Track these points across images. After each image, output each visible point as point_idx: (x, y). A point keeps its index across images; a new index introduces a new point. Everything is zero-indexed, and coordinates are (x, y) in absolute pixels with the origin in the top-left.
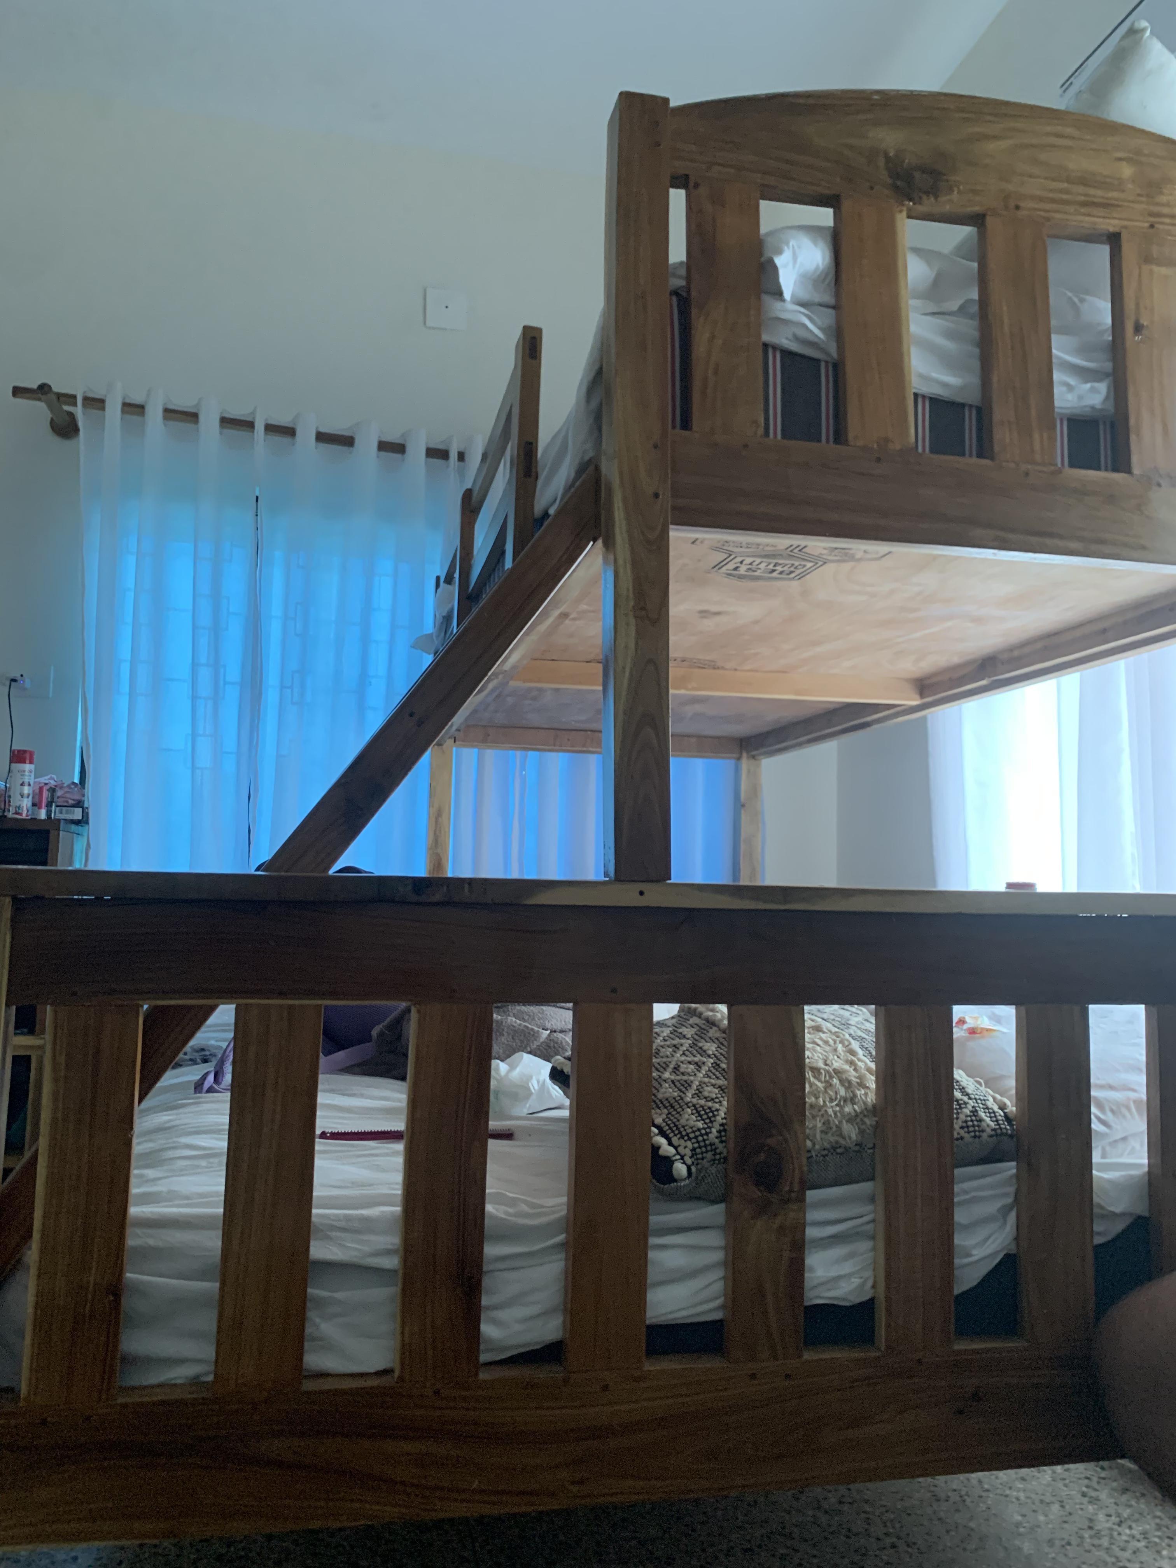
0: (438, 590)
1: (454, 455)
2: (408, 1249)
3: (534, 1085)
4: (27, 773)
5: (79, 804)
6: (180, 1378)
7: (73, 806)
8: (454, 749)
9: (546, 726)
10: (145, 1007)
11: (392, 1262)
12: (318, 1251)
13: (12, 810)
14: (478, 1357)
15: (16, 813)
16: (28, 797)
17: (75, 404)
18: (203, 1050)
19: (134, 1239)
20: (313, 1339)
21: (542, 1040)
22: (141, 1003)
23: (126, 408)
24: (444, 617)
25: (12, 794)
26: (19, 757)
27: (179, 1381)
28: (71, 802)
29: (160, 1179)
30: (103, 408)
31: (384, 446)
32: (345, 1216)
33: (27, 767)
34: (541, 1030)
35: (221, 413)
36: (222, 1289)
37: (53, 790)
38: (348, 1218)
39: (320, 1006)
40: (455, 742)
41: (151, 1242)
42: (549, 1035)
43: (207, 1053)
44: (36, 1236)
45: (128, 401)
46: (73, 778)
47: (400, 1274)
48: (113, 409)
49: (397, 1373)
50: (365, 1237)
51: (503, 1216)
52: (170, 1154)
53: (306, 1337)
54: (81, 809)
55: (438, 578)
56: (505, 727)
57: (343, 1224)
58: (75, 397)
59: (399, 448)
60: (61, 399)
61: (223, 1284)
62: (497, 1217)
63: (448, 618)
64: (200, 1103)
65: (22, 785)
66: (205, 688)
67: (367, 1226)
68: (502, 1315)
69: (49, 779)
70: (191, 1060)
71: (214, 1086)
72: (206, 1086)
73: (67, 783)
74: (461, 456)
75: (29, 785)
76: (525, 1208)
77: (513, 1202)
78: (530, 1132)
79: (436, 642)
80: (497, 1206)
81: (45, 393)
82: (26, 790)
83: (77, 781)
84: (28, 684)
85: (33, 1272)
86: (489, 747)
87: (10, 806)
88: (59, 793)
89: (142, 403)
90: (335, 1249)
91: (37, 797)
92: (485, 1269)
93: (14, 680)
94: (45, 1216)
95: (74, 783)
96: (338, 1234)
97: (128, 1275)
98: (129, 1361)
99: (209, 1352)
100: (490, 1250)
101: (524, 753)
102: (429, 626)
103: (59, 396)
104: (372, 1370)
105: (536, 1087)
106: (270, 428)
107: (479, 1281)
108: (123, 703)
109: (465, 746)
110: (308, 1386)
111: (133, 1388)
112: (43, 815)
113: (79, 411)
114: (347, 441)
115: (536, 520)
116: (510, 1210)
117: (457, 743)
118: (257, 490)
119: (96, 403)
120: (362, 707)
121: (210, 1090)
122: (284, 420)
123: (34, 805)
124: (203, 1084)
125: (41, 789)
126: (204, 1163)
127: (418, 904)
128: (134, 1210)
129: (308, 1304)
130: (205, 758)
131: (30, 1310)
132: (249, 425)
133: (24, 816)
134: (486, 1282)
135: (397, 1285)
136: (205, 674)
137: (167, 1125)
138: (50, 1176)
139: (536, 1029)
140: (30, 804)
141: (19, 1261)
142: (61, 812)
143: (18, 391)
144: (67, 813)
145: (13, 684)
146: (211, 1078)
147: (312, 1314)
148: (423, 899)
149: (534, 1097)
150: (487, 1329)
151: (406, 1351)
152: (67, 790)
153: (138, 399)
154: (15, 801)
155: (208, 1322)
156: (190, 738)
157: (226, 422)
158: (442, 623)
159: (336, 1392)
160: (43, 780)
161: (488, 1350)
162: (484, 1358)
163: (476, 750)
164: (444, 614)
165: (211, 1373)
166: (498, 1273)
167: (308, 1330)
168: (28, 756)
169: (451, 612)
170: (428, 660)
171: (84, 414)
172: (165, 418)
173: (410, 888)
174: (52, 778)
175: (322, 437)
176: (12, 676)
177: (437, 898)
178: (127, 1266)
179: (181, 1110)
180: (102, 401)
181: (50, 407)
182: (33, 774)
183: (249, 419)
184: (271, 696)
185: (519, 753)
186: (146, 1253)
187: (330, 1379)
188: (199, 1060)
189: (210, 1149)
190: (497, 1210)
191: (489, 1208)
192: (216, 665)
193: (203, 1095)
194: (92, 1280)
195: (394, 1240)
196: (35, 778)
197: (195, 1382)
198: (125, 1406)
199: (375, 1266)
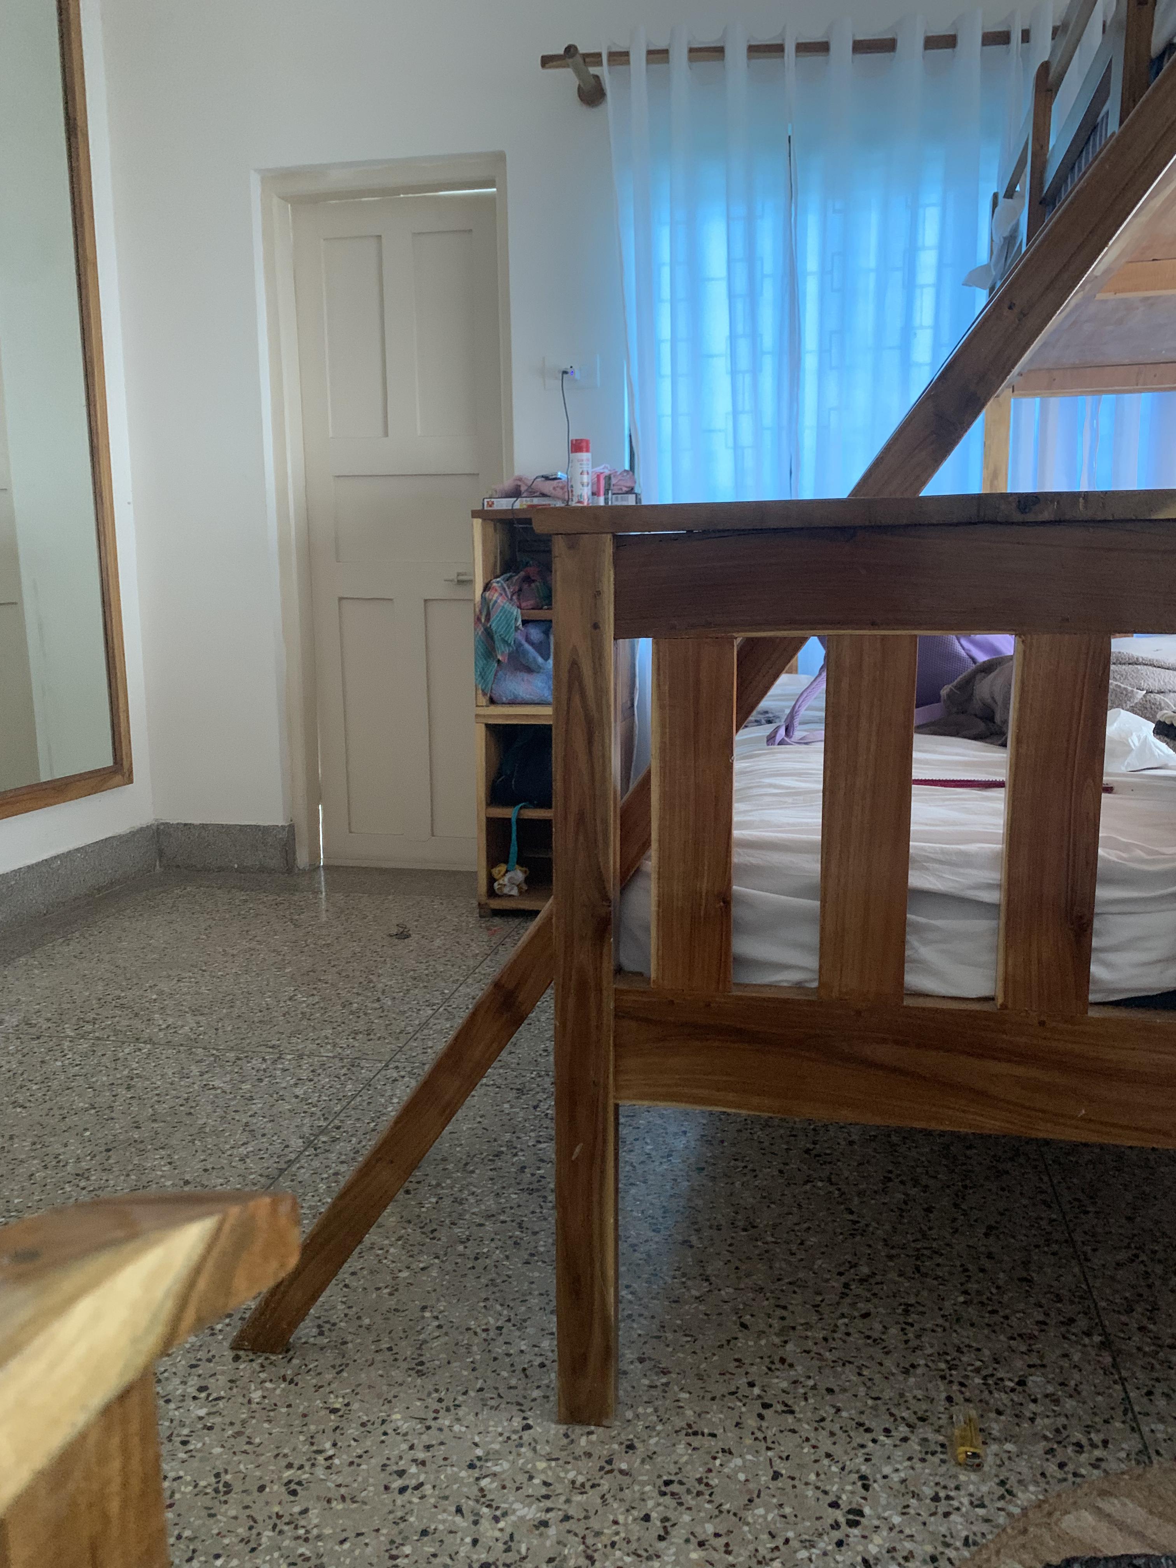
0: (997, 210)
1: (1016, 36)
2: (1012, 884)
3: (1134, 742)
4: (585, 462)
5: (631, 491)
6: (786, 981)
7: (627, 493)
8: (1012, 400)
9: (1126, 361)
10: (739, 640)
11: (994, 897)
12: (916, 880)
13: (575, 499)
14: (1087, 996)
15: (579, 502)
16: (588, 485)
17: (600, 64)
18: (766, 712)
19: (738, 857)
20: (914, 961)
21: (1136, 701)
22: (735, 635)
23: (651, 56)
24: (1005, 238)
25: (573, 483)
26: (577, 446)
27: (785, 984)
28: (625, 489)
29: (751, 811)
30: (628, 62)
31: (932, 43)
32: (942, 849)
33: (584, 456)
34: (1135, 690)
35: (748, 41)
36: (823, 907)
37: (609, 478)
38: (943, 852)
39: (916, 636)
40: (1013, 391)
41: (753, 861)
42: (1144, 696)
43: (770, 715)
44: (654, 845)
45: (652, 48)
46: (624, 466)
47: (1003, 908)
48: (638, 59)
49: (1000, 1001)
50: (961, 870)
51: (1116, 860)
52: (755, 791)
53: (906, 959)
54: (634, 496)
55: (995, 196)
56: (1074, 367)
57: (940, 857)
58: (599, 55)
59: (949, 42)
60: (587, 60)
61: (824, 901)
62: (1109, 861)
63: (1011, 240)
64: (773, 753)
65: (581, 474)
66: (744, 363)
67: (966, 860)
68: (1111, 957)
69: (604, 469)
70: (756, 721)
71: (786, 739)
72: (778, 738)
73: (620, 471)
74: (1026, 36)
75: (588, 473)
76: (1139, 853)
77: (1127, 847)
78: (1132, 788)
79: (994, 273)
80: (1108, 850)
81: (572, 56)
82: (585, 478)
83: (627, 467)
84: (577, 375)
85: (654, 876)
86: (1053, 395)
87: (572, 495)
88: (613, 481)
89: (665, 48)
90: (931, 879)
91: (595, 486)
92: (1097, 910)
93: (565, 372)
94: (661, 829)
95: (625, 471)
96: (937, 866)
97: (734, 887)
98: (743, 962)
99: (812, 961)
100: (1102, 893)
101: (1096, 397)
102: (983, 256)
103: (585, 56)
104: (974, 996)
105: (1137, 744)
106: (803, 48)
107: (1090, 923)
108: (666, 385)
109: (1024, 395)
110: (908, 1002)
111: (747, 985)
112: (601, 502)
113: (604, 71)
114: (887, 46)
115: (1152, 61)
116: (1124, 855)
117: (1016, 392)
118: (790, 129)
119: (620, 57)
120: (906, 363)
121: (781, 743)
122: (815, 35)
123: (593, 494)
124: (775, 737)
125: (598, 477)
126: (789, 800)
127: (1024, 523)
128: (736, 833)
129: (907, 929)
130: (747, 437)
131: (654, 908)
132: (778, 49)
133: (585, 504)
134: (1097, 924)
135: (999, 918)
136: (743, 346)
137: (748, 770)
138: (663, 795)
139: (1130, 688)
140: (590, 493)
141: (638, 870)
142: (617, 500)
143: (547, 61)
144: (622, 500)
145: (565, 376)
146: (782, 731)
147: (912, 940)
148: (1030, 517)
149: (1133, 754)
150: (1096, 970)
151: (1008, 981)
152: (620, 477)
153: (660, 45)
154: (577, 492)
155: (811, 935)
156: (730, 417)
157: (755, 50)
158: (1002, 247)
159: (936, 1011)
160: (599, 469)
161: (1096, 992)
162: (1092, 998)
163: (1038, 400)
164: (1006, 234)
165: (815, 979)
166: (1110, 916)
167: (908, 953)
168: (584, 444)
169: (1015, 230)
170: (981, 299)
171: (610, 73)
172: (690, 60)
173: (1014, 505)
174: (605, 468)
175: (860, 47)
176: (563, 368)
177: (1046, 516)
178: (734, 881)
179: (757, 759)
180: (626, 54)
181: (578, 72)
182: (590, 463)
183: (779, 42)
184: (810, 362)
185: (1089, 398)
186: (750, 870)
187: (928, 999)
188: (763, 721)
189: (794, 788)
190: (1108, 854)
191: (1101, 852)
192: (754, 336)
193: (776, 746)
194: (704, 886)
195: (996, 876)
196: (593, 468)
197: (799, 986)
198: (740, 998)
199: (974, 898)
